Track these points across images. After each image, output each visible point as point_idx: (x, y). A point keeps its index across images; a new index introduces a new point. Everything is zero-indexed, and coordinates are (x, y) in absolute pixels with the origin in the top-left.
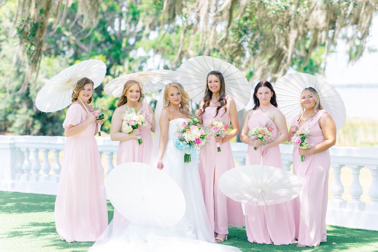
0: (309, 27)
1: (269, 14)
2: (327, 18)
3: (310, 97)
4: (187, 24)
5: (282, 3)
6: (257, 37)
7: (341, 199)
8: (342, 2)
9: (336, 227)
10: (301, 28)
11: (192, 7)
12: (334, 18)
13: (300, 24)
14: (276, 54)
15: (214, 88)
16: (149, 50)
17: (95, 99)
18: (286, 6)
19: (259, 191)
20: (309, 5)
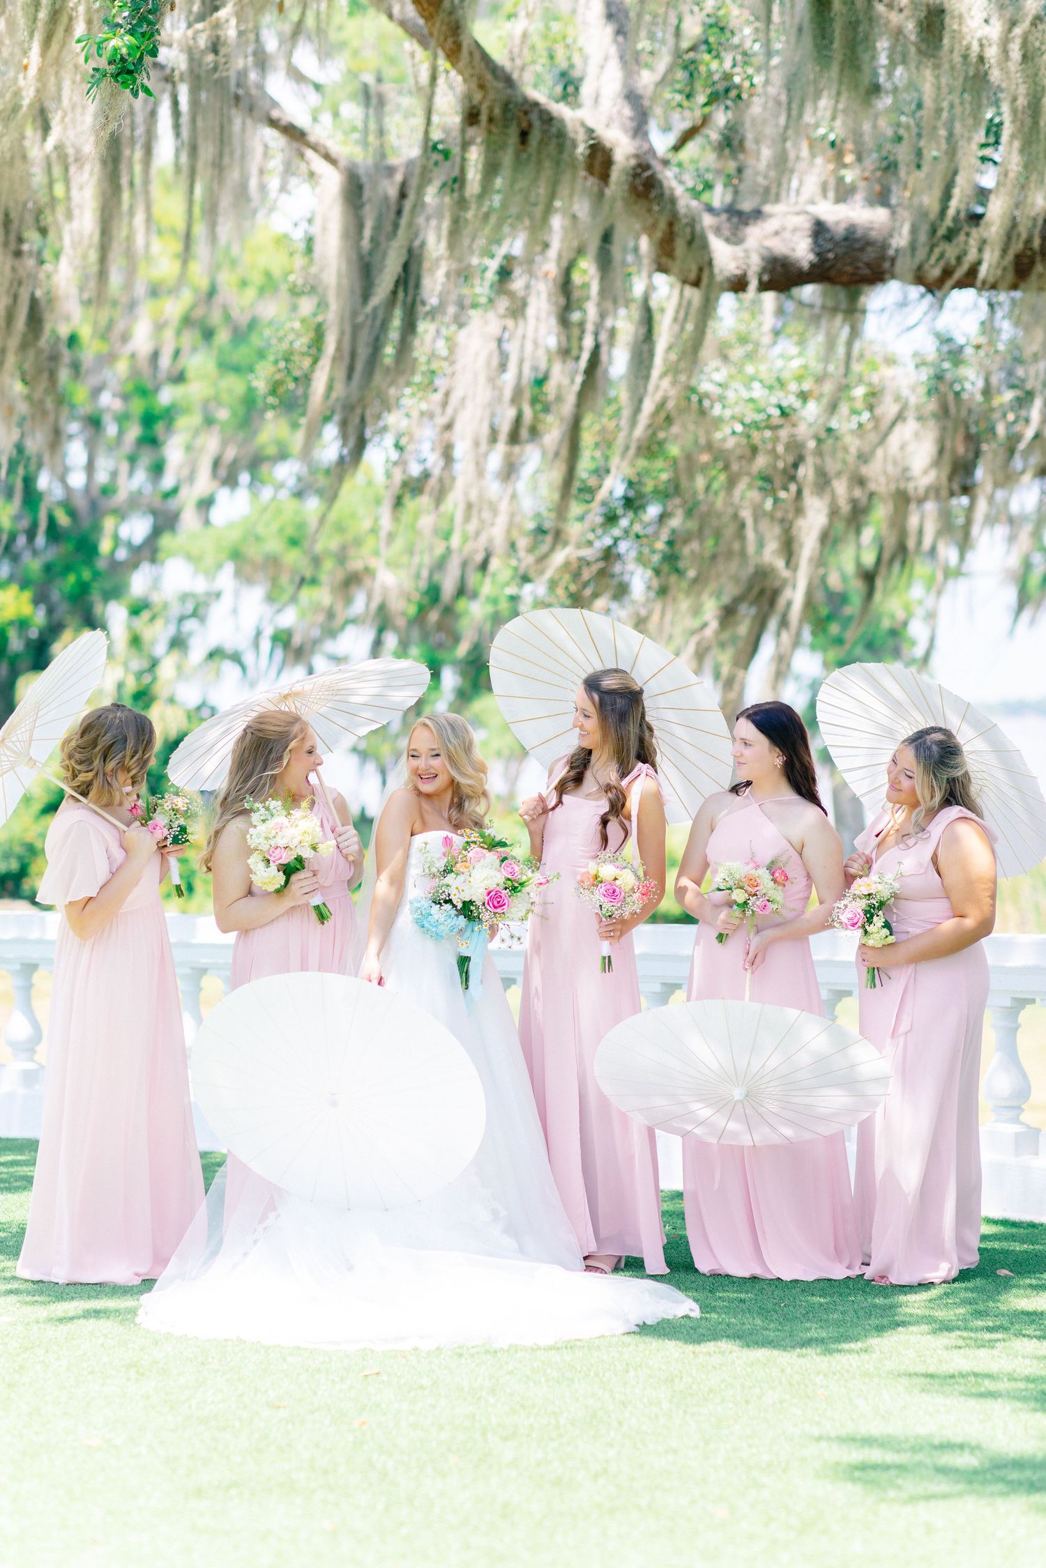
0: (872, 486)
1: (718, 435)
2: (941, 451)
4: (404, 471)
5: (767, 392)
6: (675, 522)
7: (1021, 1123)
8: (999, 392)
9: (1005, 1222)
10: (841, 488)
11: (424, 406)
12: (967, 450)
13: (839, 474)
14: (750, 588)
16: (219, 566)
18: (785, 404)
19: (738, 1094)
20: (872, 400)
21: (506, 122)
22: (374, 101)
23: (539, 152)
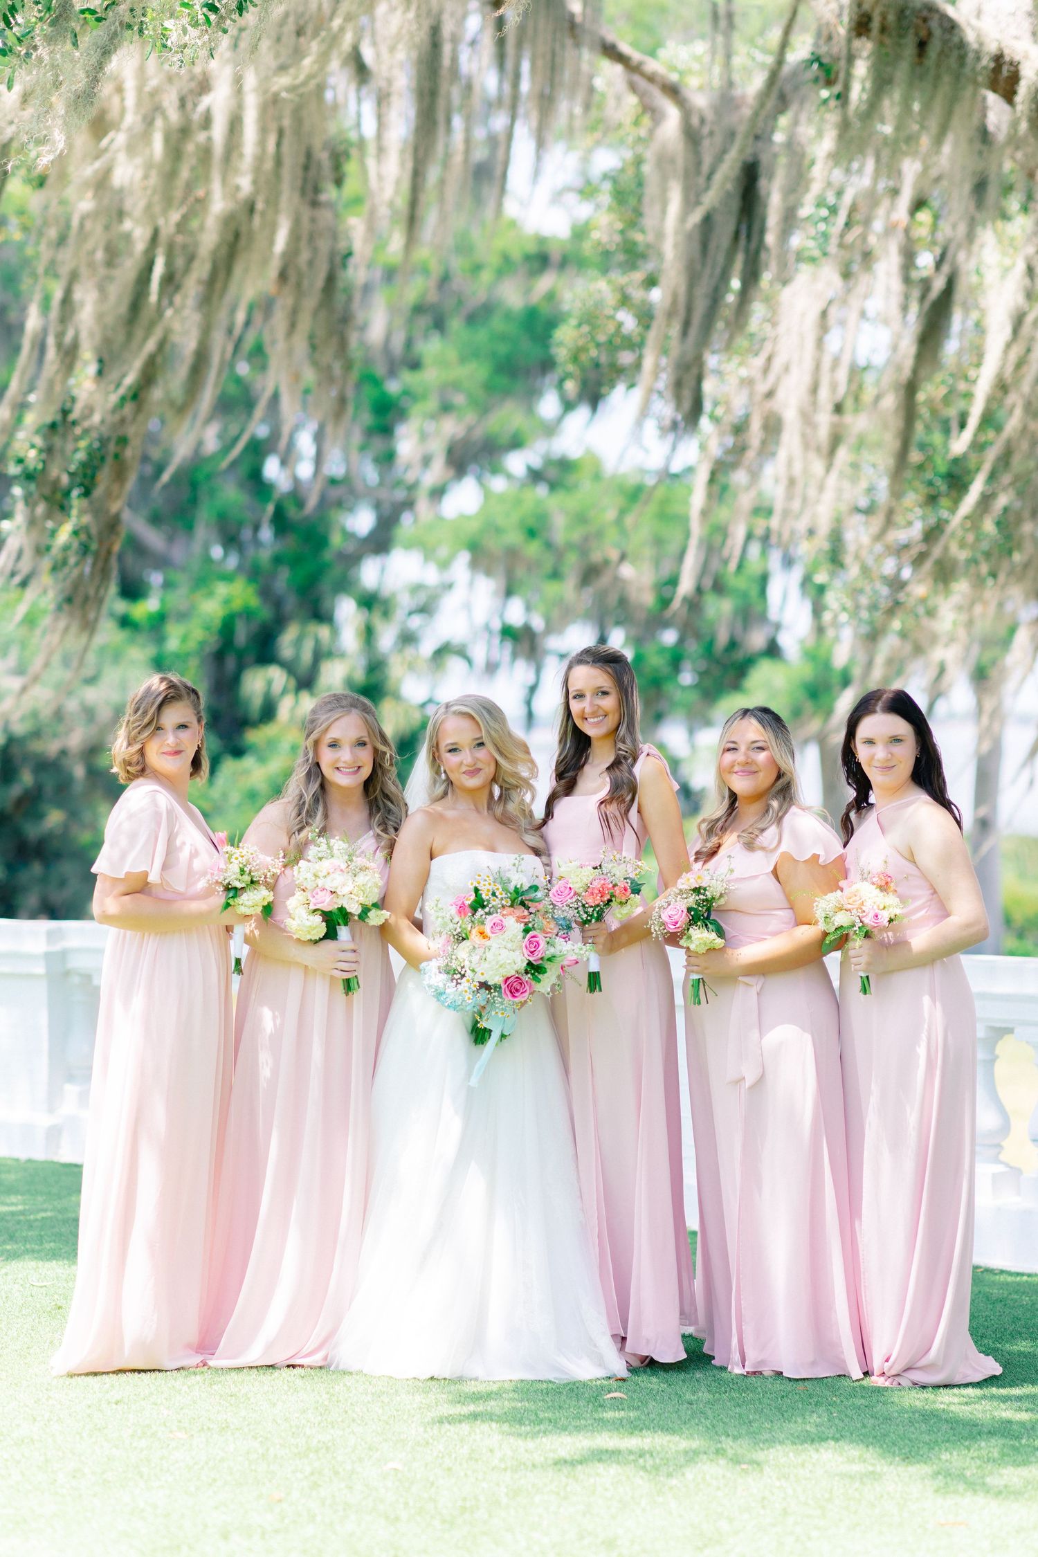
3: (758, 748)
11: (744, 372)
15: (596, 720)
16: (454, 556)
17: (215, 763)
21: (901, 31)
22: (723, 23)
23: (938, 66)
